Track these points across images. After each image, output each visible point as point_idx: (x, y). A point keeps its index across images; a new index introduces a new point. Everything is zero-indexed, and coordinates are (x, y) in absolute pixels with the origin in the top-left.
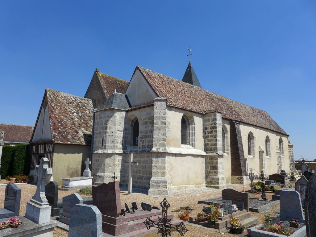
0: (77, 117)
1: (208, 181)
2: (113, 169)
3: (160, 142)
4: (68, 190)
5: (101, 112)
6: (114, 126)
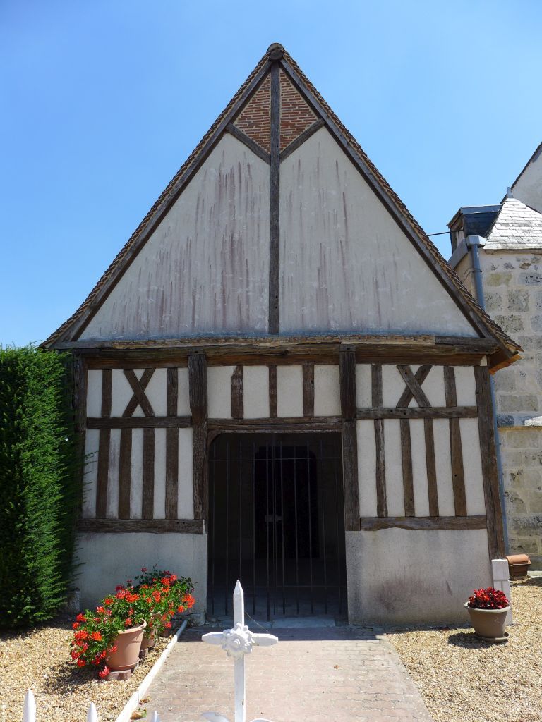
5: (528, 257)
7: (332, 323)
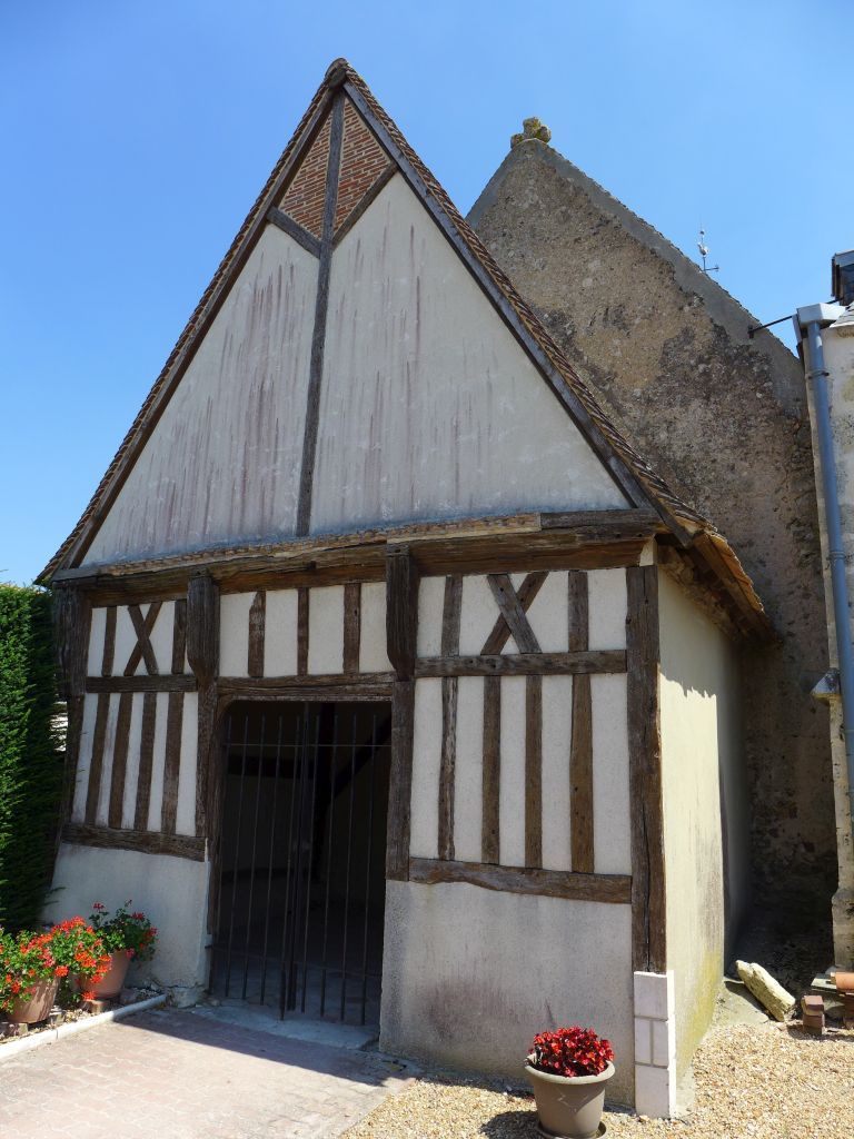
7: (384, 508)
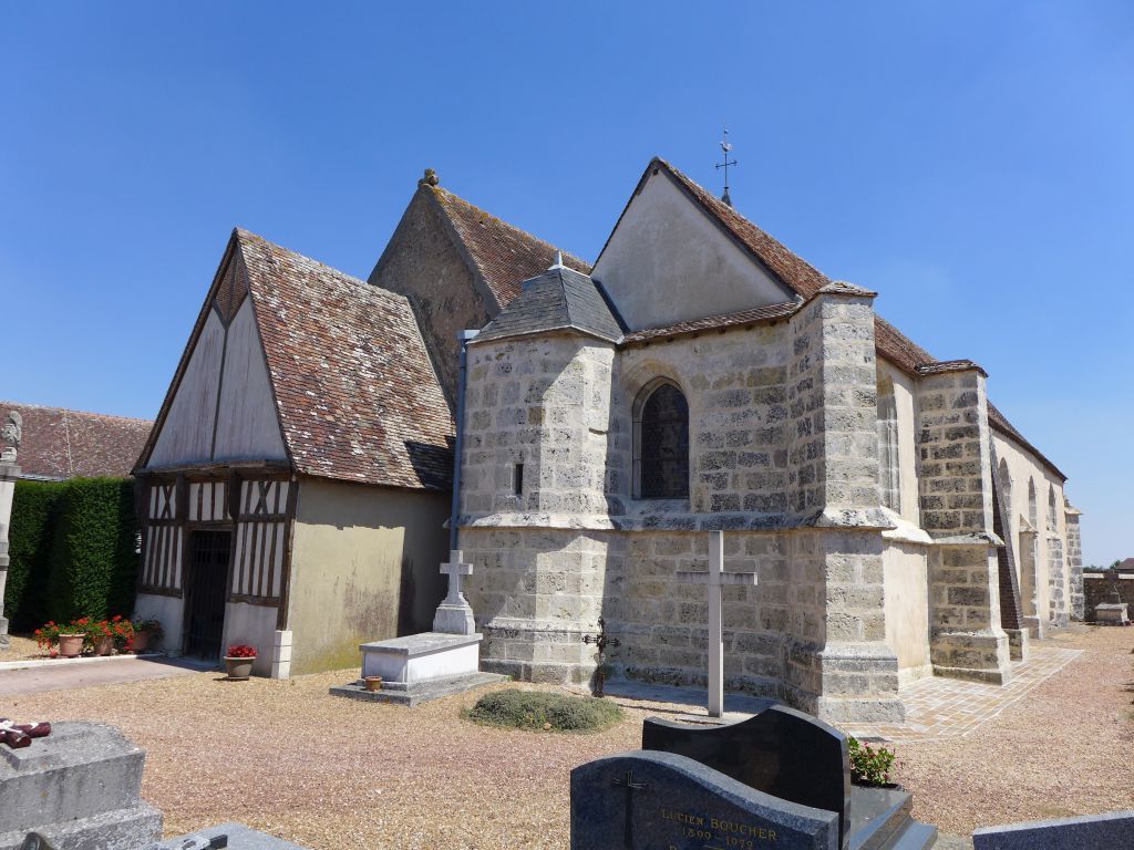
0: (368, 364)
1: (943, 650)
2: (573, 600)
3: (854, 484)
4: (409, 700)
5: (504, 345)
6: (576, 408)
